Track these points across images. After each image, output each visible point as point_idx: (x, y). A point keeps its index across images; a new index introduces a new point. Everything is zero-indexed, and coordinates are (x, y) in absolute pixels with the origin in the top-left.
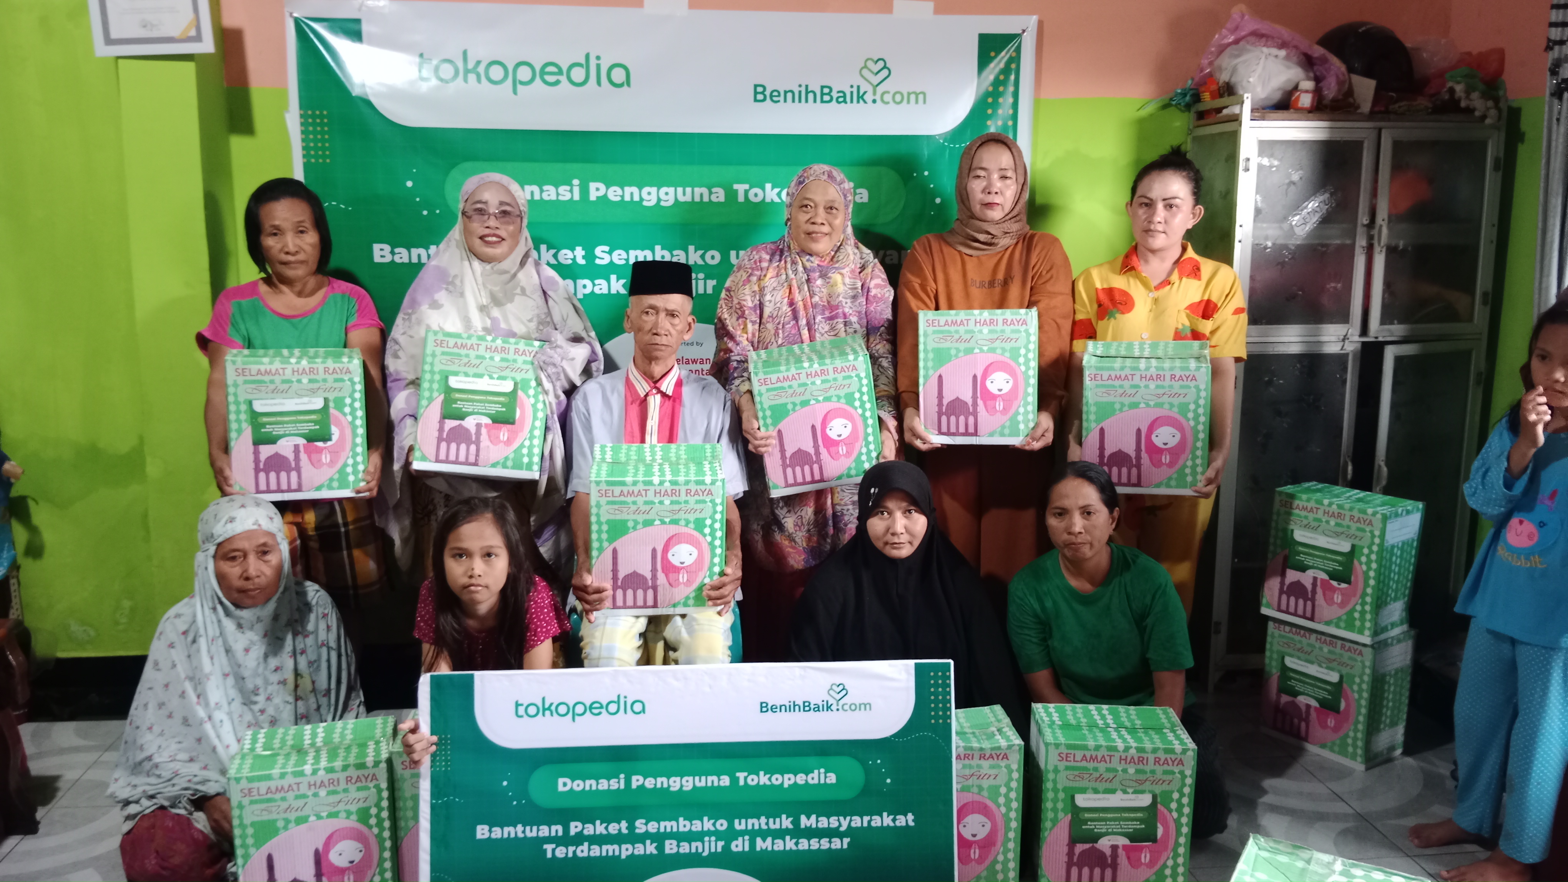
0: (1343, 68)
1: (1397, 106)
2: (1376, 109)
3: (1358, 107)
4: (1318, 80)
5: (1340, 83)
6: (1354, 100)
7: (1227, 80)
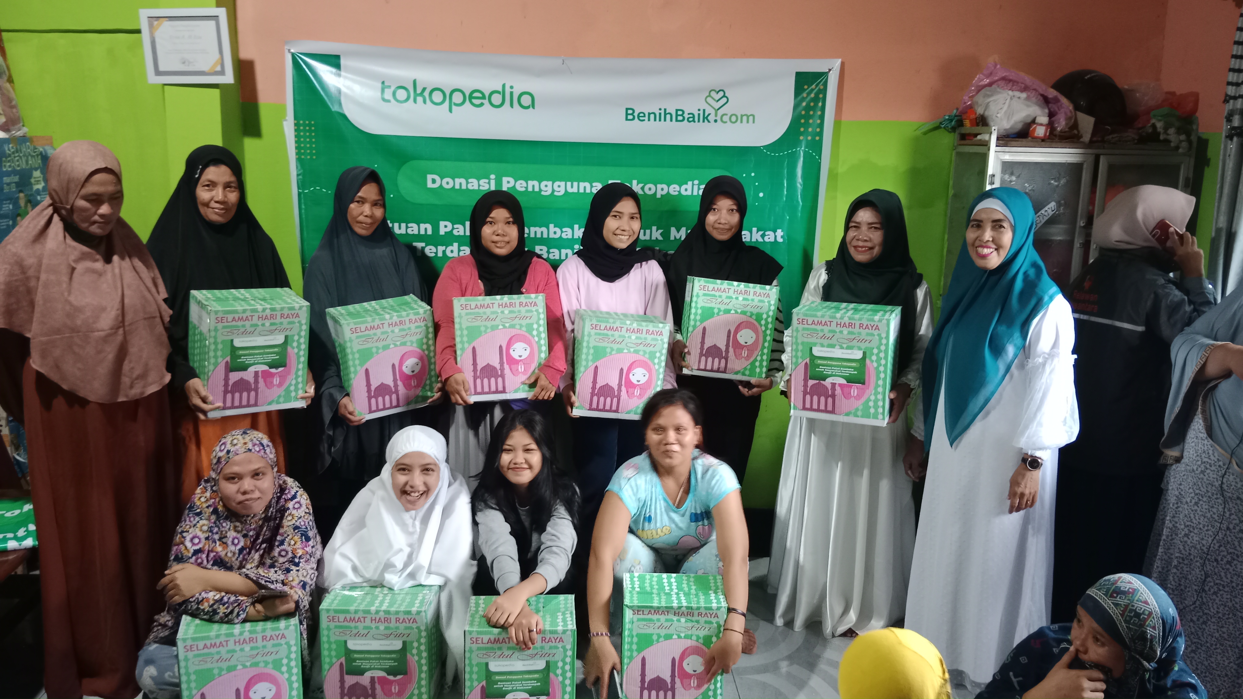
0: (1071, 108)
1: (1111, 137)
2: (1095, 139)
3: (1081, 137)
4: (1051, 115)
5: (1068, 119)
6: (1079, 132)
7: (982, 113)
